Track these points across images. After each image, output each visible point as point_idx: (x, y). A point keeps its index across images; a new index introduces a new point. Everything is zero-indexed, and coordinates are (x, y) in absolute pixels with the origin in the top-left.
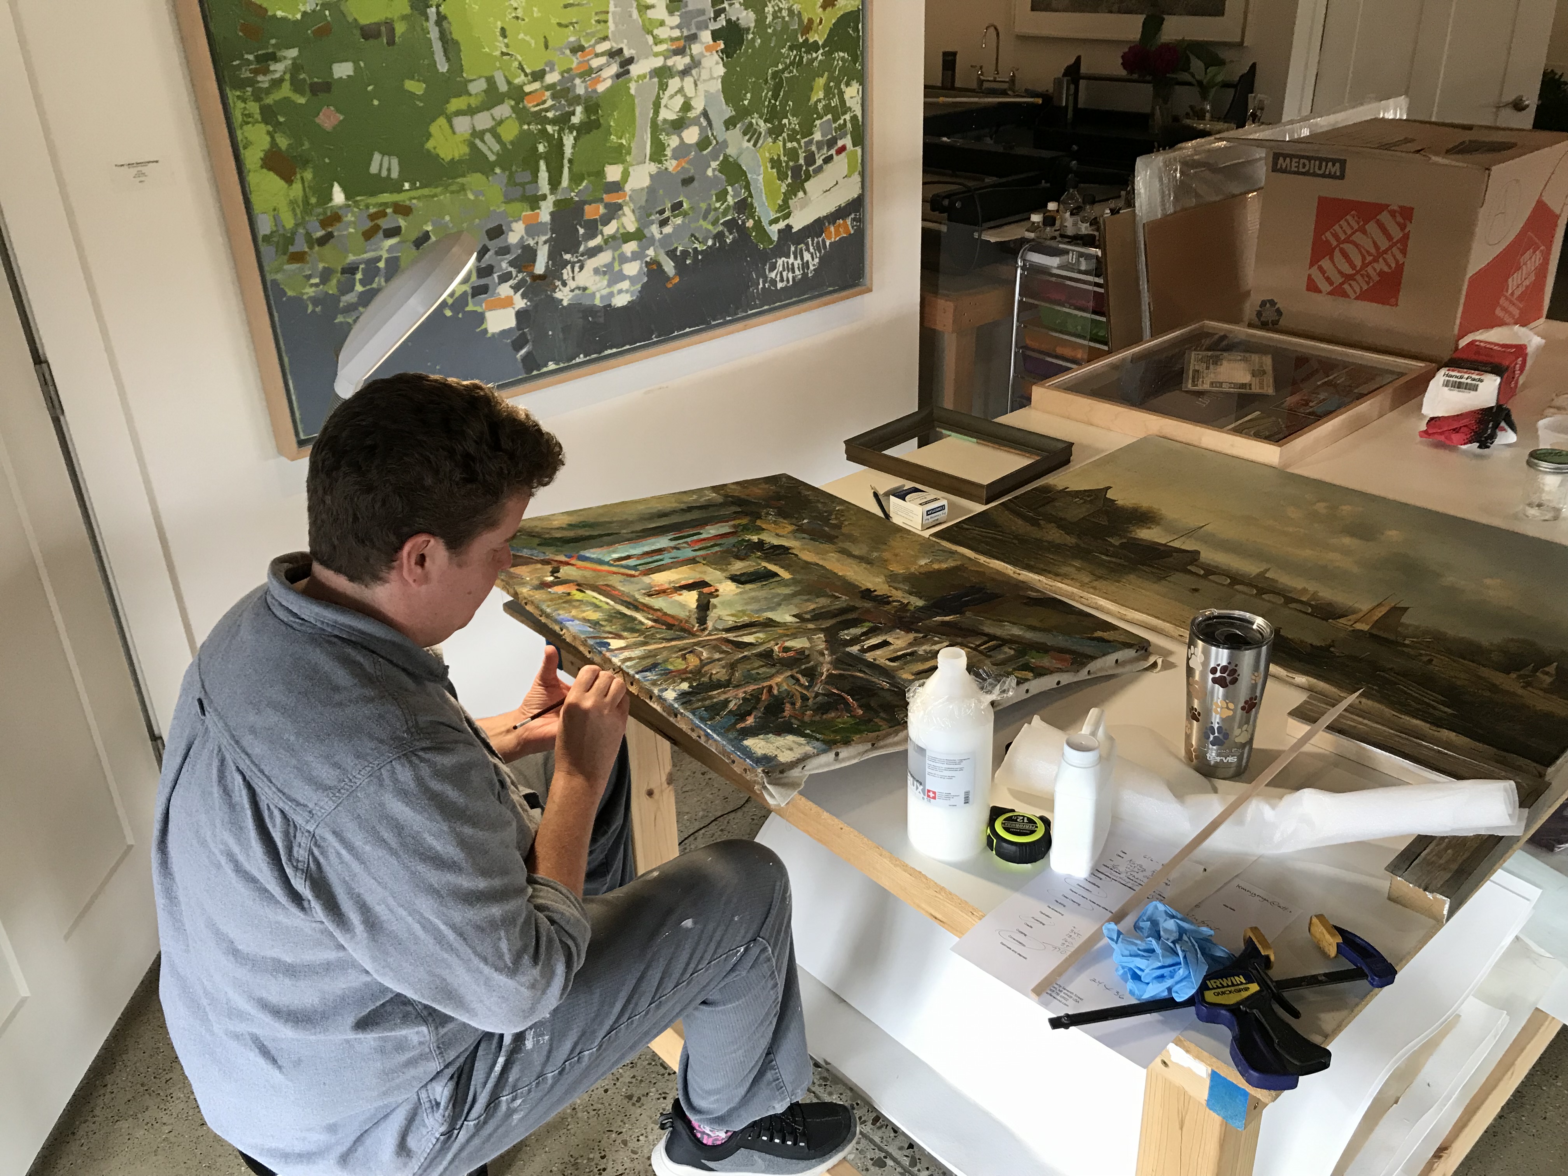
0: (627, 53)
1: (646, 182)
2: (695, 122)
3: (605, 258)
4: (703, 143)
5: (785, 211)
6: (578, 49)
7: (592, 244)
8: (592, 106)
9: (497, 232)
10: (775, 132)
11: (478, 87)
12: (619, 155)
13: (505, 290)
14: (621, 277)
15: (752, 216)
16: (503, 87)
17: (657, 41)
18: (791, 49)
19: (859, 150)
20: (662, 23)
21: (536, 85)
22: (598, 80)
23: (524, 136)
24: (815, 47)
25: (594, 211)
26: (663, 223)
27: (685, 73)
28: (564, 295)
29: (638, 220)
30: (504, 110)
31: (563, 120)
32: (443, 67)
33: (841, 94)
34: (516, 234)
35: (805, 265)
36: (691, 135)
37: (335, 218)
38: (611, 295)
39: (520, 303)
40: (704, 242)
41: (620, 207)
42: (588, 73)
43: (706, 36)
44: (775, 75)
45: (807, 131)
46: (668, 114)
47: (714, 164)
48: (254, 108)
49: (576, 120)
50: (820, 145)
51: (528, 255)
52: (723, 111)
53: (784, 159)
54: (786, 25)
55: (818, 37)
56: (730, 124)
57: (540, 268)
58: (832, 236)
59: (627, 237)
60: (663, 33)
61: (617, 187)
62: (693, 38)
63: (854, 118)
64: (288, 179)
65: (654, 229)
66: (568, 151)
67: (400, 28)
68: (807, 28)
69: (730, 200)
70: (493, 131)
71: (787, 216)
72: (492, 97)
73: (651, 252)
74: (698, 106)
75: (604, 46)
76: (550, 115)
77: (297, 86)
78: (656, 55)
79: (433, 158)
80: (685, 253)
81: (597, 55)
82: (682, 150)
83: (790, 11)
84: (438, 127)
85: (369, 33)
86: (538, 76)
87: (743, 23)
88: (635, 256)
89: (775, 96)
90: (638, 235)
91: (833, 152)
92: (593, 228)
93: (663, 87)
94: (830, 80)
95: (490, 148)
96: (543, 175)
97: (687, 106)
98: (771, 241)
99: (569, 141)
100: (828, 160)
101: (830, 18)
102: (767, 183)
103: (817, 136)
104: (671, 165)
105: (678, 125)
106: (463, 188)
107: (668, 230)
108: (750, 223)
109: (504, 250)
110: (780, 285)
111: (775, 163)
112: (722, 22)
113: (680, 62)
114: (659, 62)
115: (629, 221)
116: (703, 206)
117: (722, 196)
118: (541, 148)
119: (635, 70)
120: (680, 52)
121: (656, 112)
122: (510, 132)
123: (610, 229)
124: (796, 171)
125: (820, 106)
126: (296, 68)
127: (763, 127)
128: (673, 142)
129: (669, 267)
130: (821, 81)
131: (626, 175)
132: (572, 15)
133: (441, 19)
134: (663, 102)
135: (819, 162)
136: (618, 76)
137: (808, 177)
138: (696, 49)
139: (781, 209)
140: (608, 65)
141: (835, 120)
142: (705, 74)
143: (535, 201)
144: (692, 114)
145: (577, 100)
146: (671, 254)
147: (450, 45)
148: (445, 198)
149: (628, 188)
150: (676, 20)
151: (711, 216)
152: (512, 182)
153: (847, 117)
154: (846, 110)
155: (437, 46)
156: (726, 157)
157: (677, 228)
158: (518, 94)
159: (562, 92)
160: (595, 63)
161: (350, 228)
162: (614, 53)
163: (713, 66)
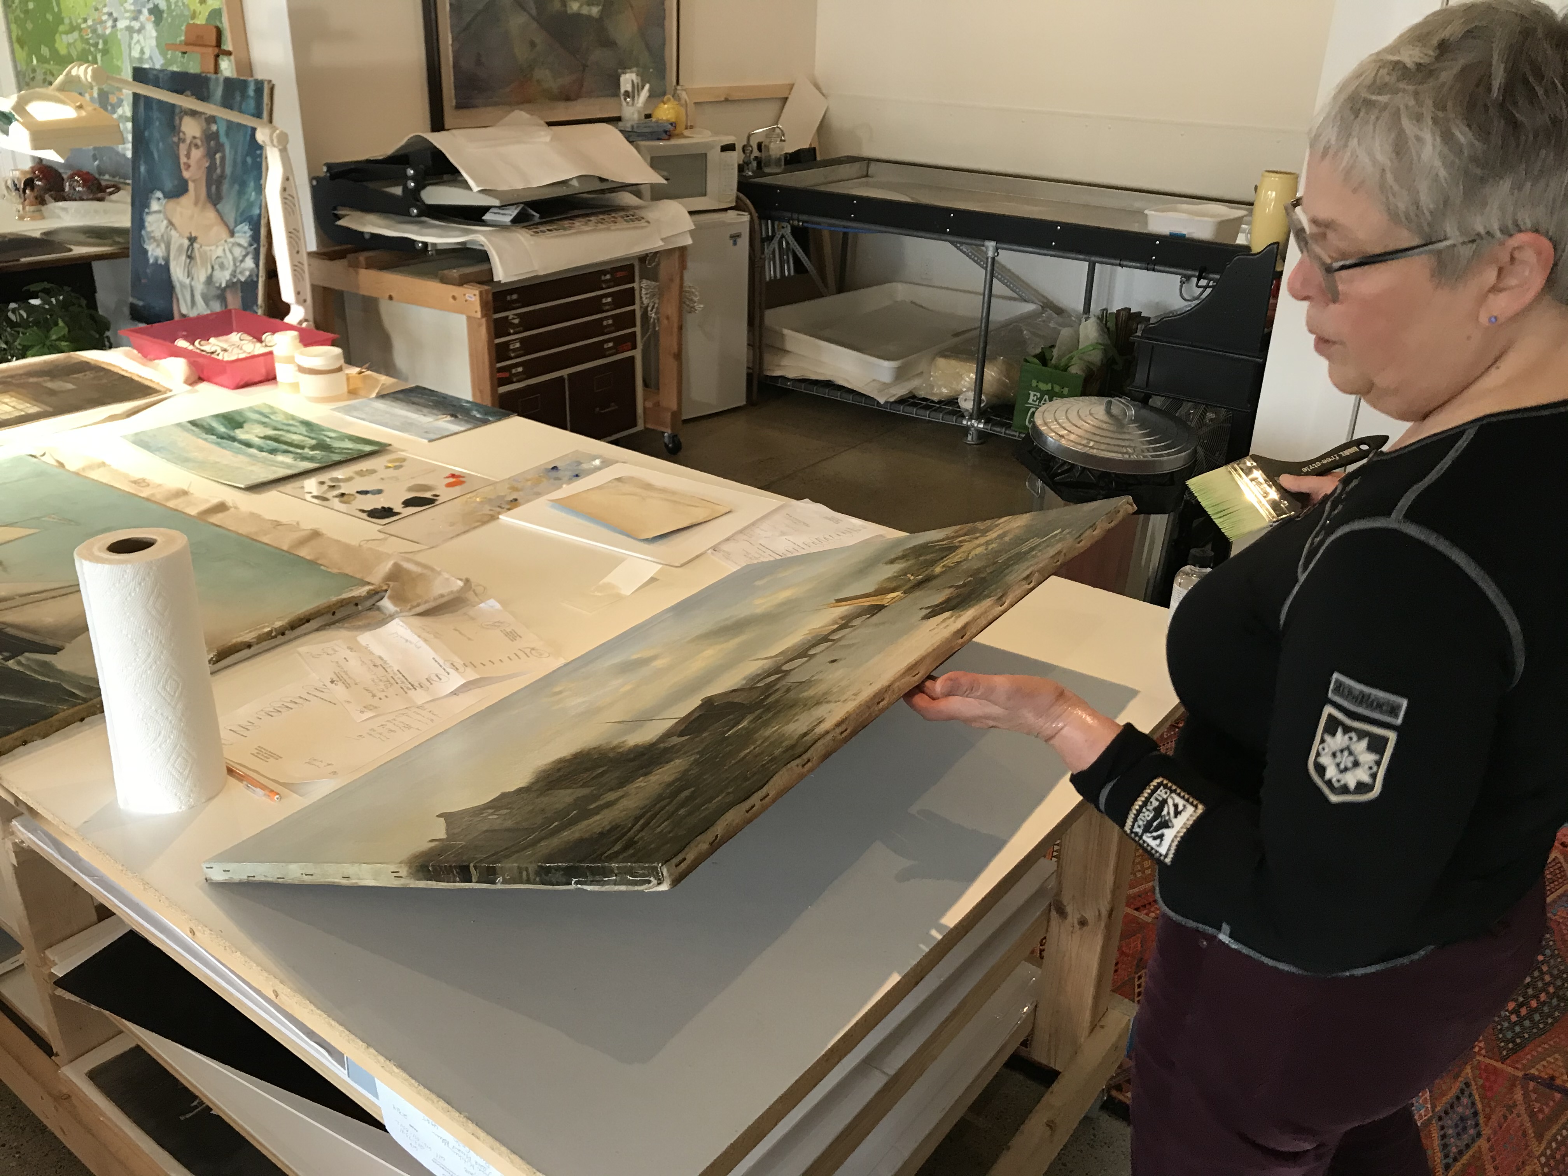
0: (115, 15)
6: (96, 9)
8: (105, 42)
11: (67, 23)
16: (75, 24)
21: (85, 25)
22: (105, 28)
23: (84, 50)
27: (139, 31)
30: (76, 34)
32: (56, 9)
41: (122, 101)
42: (102, 22)
43: (145, 11)
46: (135, 53)
48: (13, 17)
62: (140, 12)
64: (22, 48)
68: (194, 16)
72: (72, 28)
75: (105, 10)
76: (91, 41)
77: (21, 10)
78: (126, 18)
81: (105, 14)
86: (85, 20)
87: (161, 7)
93: (131, 38)
97: (142, 52)
99: (99, 57)
101: (204, 11)
112: (151, 5)
113: (136, 25)
114: (128, 23)
119: (118, 25)
120: (135, 19)
122: (80, 46)
134: (133, 45)
138: (142, 18)
140: (108, 20)
142: (148, 35)
145: (99, 36)
158: (79, 28)
159: (93, 30)
160: (104, 18)
161: (39, 77)
162: (110, 14)
163: (151, 31)
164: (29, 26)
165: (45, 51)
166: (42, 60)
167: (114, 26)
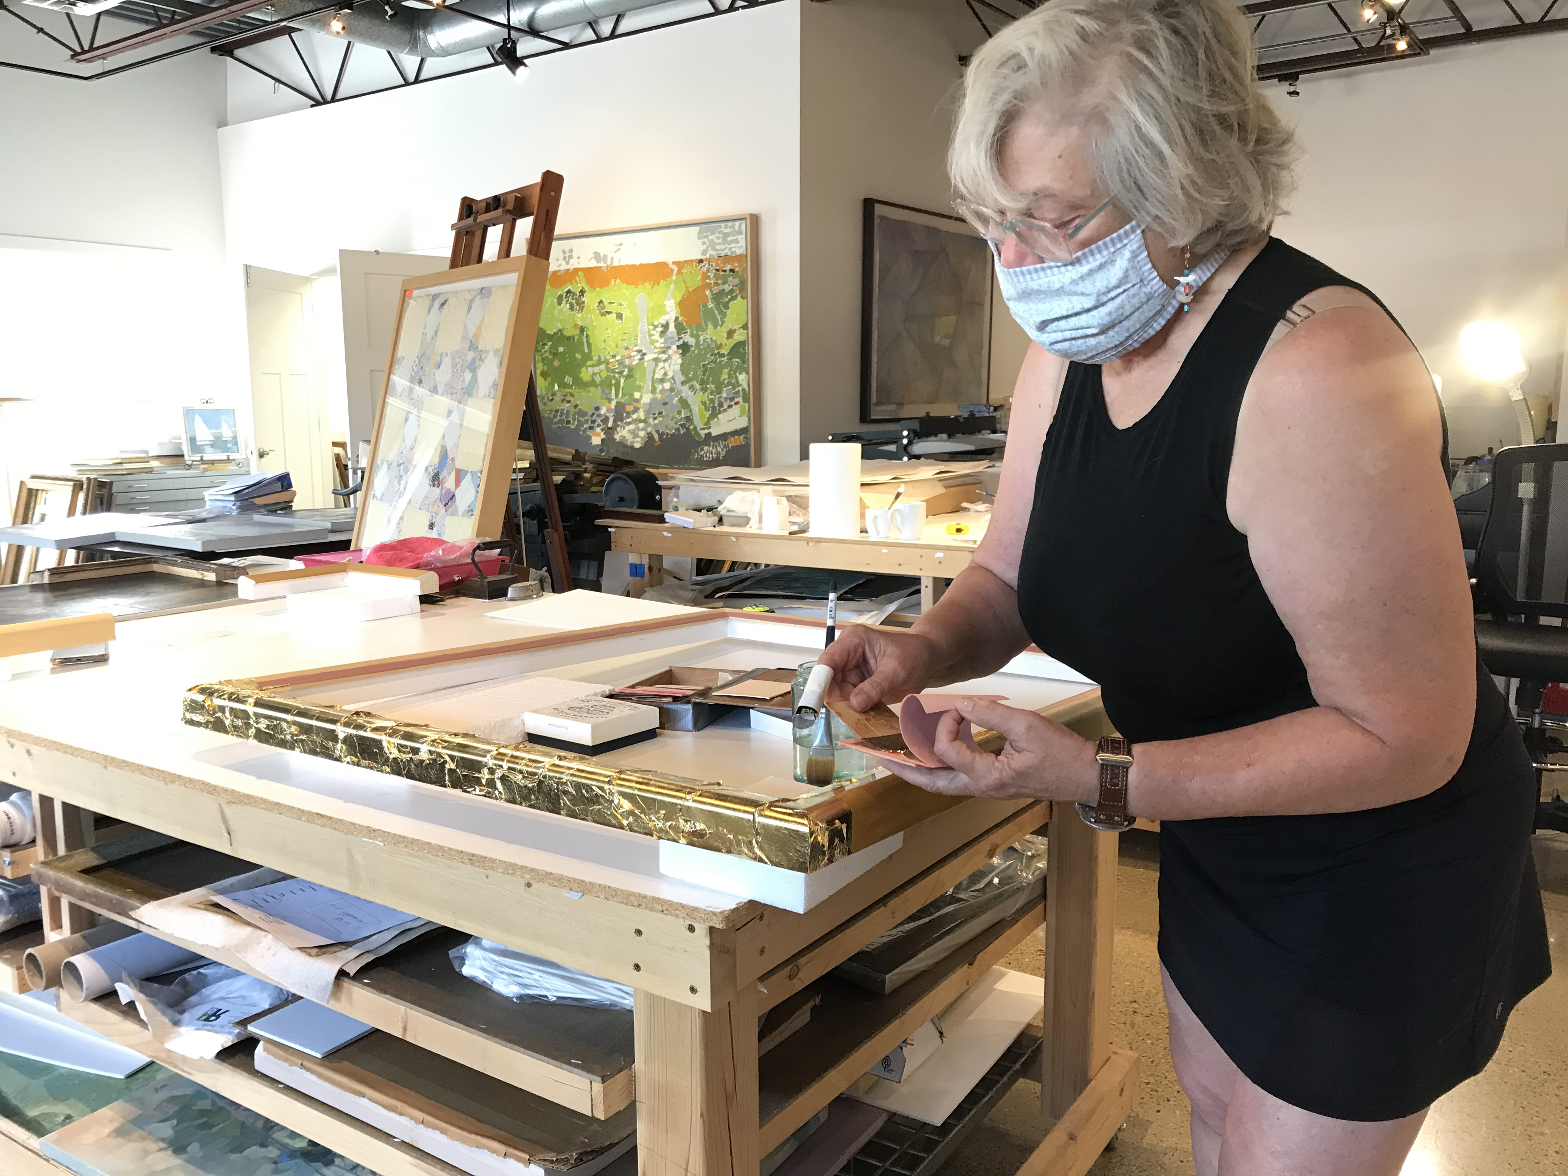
0: (644, 351)
1: (649, 401)
2: (669, 380)
3: (632, 427)
4: (672, 390)
5: (708, 425)
6: (627, 348)
7: (629, 420)
8: (631, 370)
9: (597, 409)
10: (704, 390)
11: (595, 358)
12: (639, 389)
13: (598, 430)
14: (639, 437)
15: (692, 424)
16: (603, 359)
17: (655, 348)
18: (712, 355)
19: (747, 405)
20: (657, 341)
21: (613, 360)
22: (633, 361)
23: (607, 377)
24: (723, 355)
25: (629, 408)
26: (655, 419)
27: (665, 361)
28: (617, 437)
29: (646, 415)
30: (603, 367)
31: (621, 373)
32: (586, 351)
33: (737, 378)
34: (603, 411)
35: (718, 453)
36: (667, 386)
37: (554, 394)
38: (634, 442)
39: (603, 436)
40: (671, 430)
41: (638, 408)
42: (630, 357)
43: (674, 347)
44: (704, 365)
45: (719, 392)
46: (659, 375)
47: (676, 399)
48: (540, 358)
49: (625, 373)
50: (726, 399)
51: (606, 420)
52: (680, 378)
53: (708, 402)
54: (709, 345)
55: (725, 351)
56: (683, 383)
57: (610, 424)
58: (733, 442)
59: (641, 421)
60: (657, 345)
61: (637, 401)
62: (669, 348)
63: (744, 390)
64: (545, 379)
65: (651, 420)
66: (622, 384)
67: (576, 338)
68: (720, 347)
69: (683, 415)
70: (599, 373)
71: (709, 428)
72: (600, 362)
73: (649, 429)
74: (670, 374)
75: (636, 348)
76: (617, 370)
77: (550, 353)
78: (655, 353)
79: (581, 380)
80: (663, 433)
81: (634, 351)
82: (663, 391)
83: (711, 340)
84: (584, 369)
85: (569, 338)
86: (614, 356)
87: (690, 343)
88: (643, 429)
89: (704, 375)
90: (645, 421)
91: (732, 403)
92: (629, 415)
93: (657, 365)
94: (730, 371)
95: (598, 379)
96: (613, 392)
97: (665, 374)
98: (701, 437)
99: (622, 380)
100: (730, 407)
101: (731, 343)
102: (700, 412)
103: (724, 395)
104: (659, 396)
105: (662, 381)
106: (589, 392)
107: (656, 422)
108: (691, 427)
109: (599, 416)
110: (705, 459)
111: (704, 403)
112: (681, 342)
113: (664, 357)
114: (655, 356)
115: (641, 415)
116: (671, 415)
117: (679, 413)
118: (613, 382)
119: (647, 358)
120: (664, 352)
121: (654, 375)
122: (604, 374)
123: (635, 416)
124: (714, 408)
125: (726, 382)
126: (550, 348)
127: (698, 387)
128: (660, 387)
129: (656, 437)
130: (726, 371)
131: (641, 396)
132: (625, 337)
133: (587, 336)
134: (656, 371)
135: (725, 407)
136: (640, 359)
137: (720, 413)
138: (670, 352)
139: (706, 424)
140: (636, 355)
141: (734, 388)
142: (673, 362)
143: (610, 400)
144: (668, 377)
145: (626, 366)
146: (657, 432)
147: (589, 345)
148: (584, 393)
149: (642, 402)
150: (662, 340)
151: (675, 420)
152: (603, 391)
153: (740, 388)
154: (740, 385)
155: (585, 344)
156: (681, 397)
157: (660, 422)
158: (607, 362)
159: (621, 363)
160: (633, 354)
161: (558, 398)
162: (639, 351)
163: (677, 360)
164: (556, 363)
165: (568, 379)
166: (563, 385)
167: (642, 359)
